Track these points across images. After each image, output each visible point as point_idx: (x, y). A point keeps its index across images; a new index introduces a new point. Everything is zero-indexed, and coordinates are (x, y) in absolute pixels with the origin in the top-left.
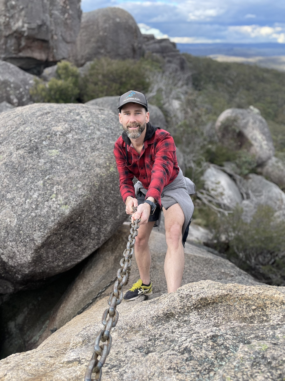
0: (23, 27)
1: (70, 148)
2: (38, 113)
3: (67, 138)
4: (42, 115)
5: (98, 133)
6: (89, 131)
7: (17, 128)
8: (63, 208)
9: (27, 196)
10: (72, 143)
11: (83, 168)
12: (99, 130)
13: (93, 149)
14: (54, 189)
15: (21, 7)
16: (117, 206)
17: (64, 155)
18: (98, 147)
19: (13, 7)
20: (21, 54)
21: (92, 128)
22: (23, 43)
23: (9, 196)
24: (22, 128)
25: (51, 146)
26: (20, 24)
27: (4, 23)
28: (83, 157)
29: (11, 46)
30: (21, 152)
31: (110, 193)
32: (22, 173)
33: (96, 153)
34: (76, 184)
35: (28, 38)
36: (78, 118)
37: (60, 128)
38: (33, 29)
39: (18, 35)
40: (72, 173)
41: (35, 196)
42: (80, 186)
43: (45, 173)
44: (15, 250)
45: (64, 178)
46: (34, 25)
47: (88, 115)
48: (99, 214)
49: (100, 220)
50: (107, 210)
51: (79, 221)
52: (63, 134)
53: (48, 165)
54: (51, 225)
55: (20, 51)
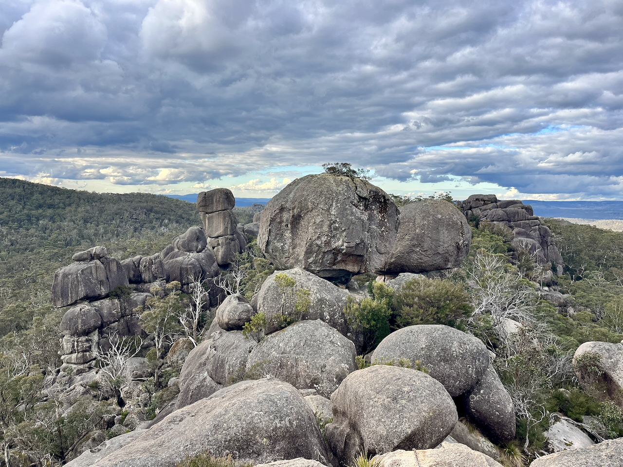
0: (342, 245)
1: (411, 400)
2: (394, 378)
3: (410, 395)
4: (396, 379)
5: (424, 393)
6: (420, 392)
7: (385, 386)
8: (408, 429)
9: (392, 421)
10: (412, 398)
11: (417, 412)
12: (425, 391)
13: (422, 402)
14: (404, 420)
15: (343, 229)
16: (432, 434)
17: (408, 404)
18: (424, 401)
19: (336, 229)
20: (335, 267)
21: (421, 390)
22: (339, 258)
23: (383, 420)
24: (387, 386)
25: (402, 398)
26: (340, 243)
27: (326, 241)
28: (417, 406)
29: (327, 260)
30: (389, 399)
31: (429, 427)
32: (389, 410)
33: (423, 404)
34: (414, 419)
35: (345, 254)
36: (414, 383)
37: (406, 389)
38: (352, 247)
39: (337, 252)
40: (412, 413)
41: (395, 422)
42: (415, 420)
43: (400, 411)
44: (383, 447)
45: (408, 415)
46: (353, 244)
47: (420, 382)
48: (423, 437)
49: (423, 440)
50: (428, 436)
51: (414, 438)
52: (408, 393)
53: (401, 408)
54: (402, 437)
55: (334, 264)
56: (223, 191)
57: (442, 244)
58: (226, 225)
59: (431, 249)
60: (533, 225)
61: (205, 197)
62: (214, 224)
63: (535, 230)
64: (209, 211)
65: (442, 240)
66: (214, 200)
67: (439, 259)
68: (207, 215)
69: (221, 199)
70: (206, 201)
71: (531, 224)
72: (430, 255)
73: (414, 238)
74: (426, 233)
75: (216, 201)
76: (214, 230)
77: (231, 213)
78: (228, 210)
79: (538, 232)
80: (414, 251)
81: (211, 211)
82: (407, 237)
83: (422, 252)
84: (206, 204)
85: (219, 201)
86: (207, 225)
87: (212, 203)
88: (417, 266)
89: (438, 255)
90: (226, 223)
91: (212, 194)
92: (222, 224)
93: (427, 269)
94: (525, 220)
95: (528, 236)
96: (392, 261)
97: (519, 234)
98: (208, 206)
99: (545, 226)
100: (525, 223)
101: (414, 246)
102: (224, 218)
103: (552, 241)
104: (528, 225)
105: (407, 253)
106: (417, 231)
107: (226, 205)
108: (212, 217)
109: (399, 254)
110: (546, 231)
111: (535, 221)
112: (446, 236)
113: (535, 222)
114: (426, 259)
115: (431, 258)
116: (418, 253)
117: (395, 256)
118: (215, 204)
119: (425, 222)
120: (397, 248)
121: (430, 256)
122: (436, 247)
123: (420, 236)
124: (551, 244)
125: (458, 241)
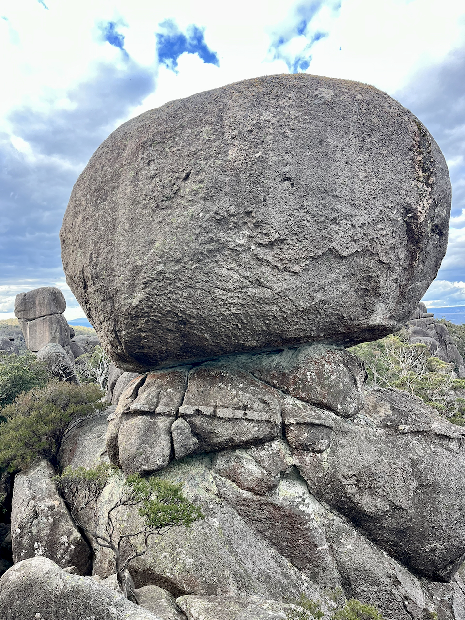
56: (49, 290)
57: (346, 209)
58: (53, 334)
59: (300, 233)
60: (428, 323)
61: (24, 299)
62: (37, 334)
63: (431, 328)
64: (31, 317)
65: (344, 193)
66: (37, 302)
67: (337, 281)
68: (28, 322)
69: (46, 301)
70: (25, 304)
71: (426, 322)
72: (296, 261)
73: (218, 187)
74: (272, 158)
75: (39, 303)
76: (38, 341)
77: (60, 319)
78: (57, 315)
79: (434, 330)
80: (224, 245)
81: (33, 317)
82: (189, 187)
83: (261, 253)
84: (26, 307)
85: (43, 303)
86: (28, 335)
87: (35, 306)
88: (247, 316)
89: (334, 263)
90: (54, 332)
91: (34, 295)
92: (47, 333)
93: (292, 331)
94: (420, 318)
95: (425, 334)
96: (135, 302)
97: (415, 333)
98: (29, 310)
99: (441, 324)
100: (420, 321)
101: (221, 222)
102: (51, 325)
103: (450, 340)
104: (423, 323)
105: (194, 258)
106: (233, 153)
107: (53, 308)
108: (35, 324)
109: (160, 267)
110: (443, 329)
111: (430, 318)
112: (362, 175)
113: (430, 320)
114: (280, 282)
115: (305, 278)
116: (246, 257)
117: (143, 276)
118: (38, 307)
119: (266, 116)
120: (152, 243)
121: (296, 268)
122: (321, 225)
123: (243, 176)
124: (450, 343)
125: (412, 199)
